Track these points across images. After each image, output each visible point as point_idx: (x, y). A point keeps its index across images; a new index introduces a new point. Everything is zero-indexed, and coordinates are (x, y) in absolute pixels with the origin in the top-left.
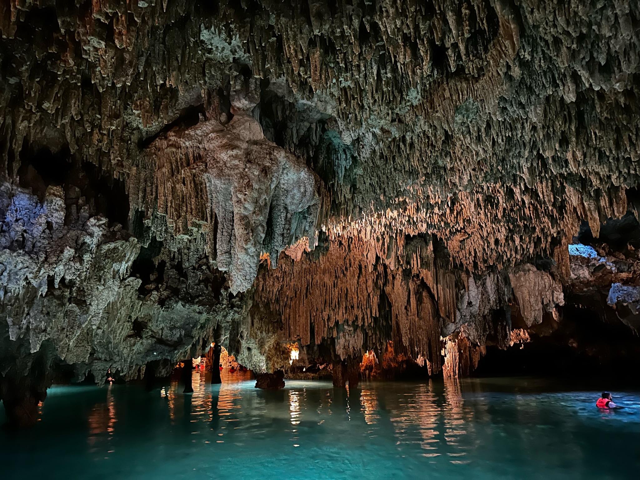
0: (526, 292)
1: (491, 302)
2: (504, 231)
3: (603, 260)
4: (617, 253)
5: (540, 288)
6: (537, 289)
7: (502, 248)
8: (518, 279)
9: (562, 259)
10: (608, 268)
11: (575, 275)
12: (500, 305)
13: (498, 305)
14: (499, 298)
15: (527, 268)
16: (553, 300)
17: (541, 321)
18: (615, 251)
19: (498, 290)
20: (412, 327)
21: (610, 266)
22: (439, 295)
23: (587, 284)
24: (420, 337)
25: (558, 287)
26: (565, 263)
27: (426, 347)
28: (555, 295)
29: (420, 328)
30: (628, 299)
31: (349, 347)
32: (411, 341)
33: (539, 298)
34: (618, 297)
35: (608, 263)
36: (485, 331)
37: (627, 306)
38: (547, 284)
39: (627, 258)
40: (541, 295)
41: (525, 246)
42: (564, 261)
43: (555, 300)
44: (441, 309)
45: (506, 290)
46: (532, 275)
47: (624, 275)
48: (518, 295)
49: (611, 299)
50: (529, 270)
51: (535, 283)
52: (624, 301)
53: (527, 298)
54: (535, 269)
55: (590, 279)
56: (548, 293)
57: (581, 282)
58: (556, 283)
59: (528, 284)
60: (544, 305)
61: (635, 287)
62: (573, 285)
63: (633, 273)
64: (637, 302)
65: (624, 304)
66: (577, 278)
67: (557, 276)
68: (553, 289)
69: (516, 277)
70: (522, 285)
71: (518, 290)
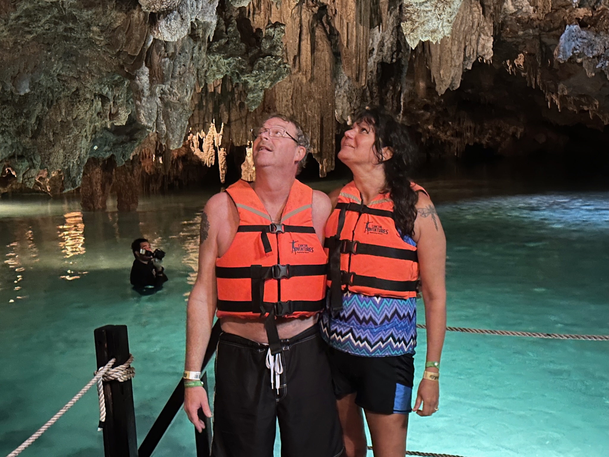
5: (466, 29)
11: (516, 7)
12: (397, 55)
13: (395, 56)
16: (477, 50)
17: (458, 86)
20: (295, 95)
23: (527, 24)
24: (309, 113)
25: (488, 27)
27: (317, 131)
28: (481, 41)
29: (310, 95)
30: (588, 52)
33: (463, 46)
34: (575, 49)
37: (581, 63)
38: (476, 21)
40: (465, 38)
43: (480, 49)
47: (582, 12)
49: (564, 52)
52: (580, 55)
55: (533, 16)
56: (474, 37)
57: (518, 20)
58: (485, 20)
60: (464, 60)
61: (597, 34)
62: (503, 24)
63: (594, 9)
64: (599, 57)
65: (579, 60)
66: (515, 13)
67: (489, 7)
68: (481, 31)
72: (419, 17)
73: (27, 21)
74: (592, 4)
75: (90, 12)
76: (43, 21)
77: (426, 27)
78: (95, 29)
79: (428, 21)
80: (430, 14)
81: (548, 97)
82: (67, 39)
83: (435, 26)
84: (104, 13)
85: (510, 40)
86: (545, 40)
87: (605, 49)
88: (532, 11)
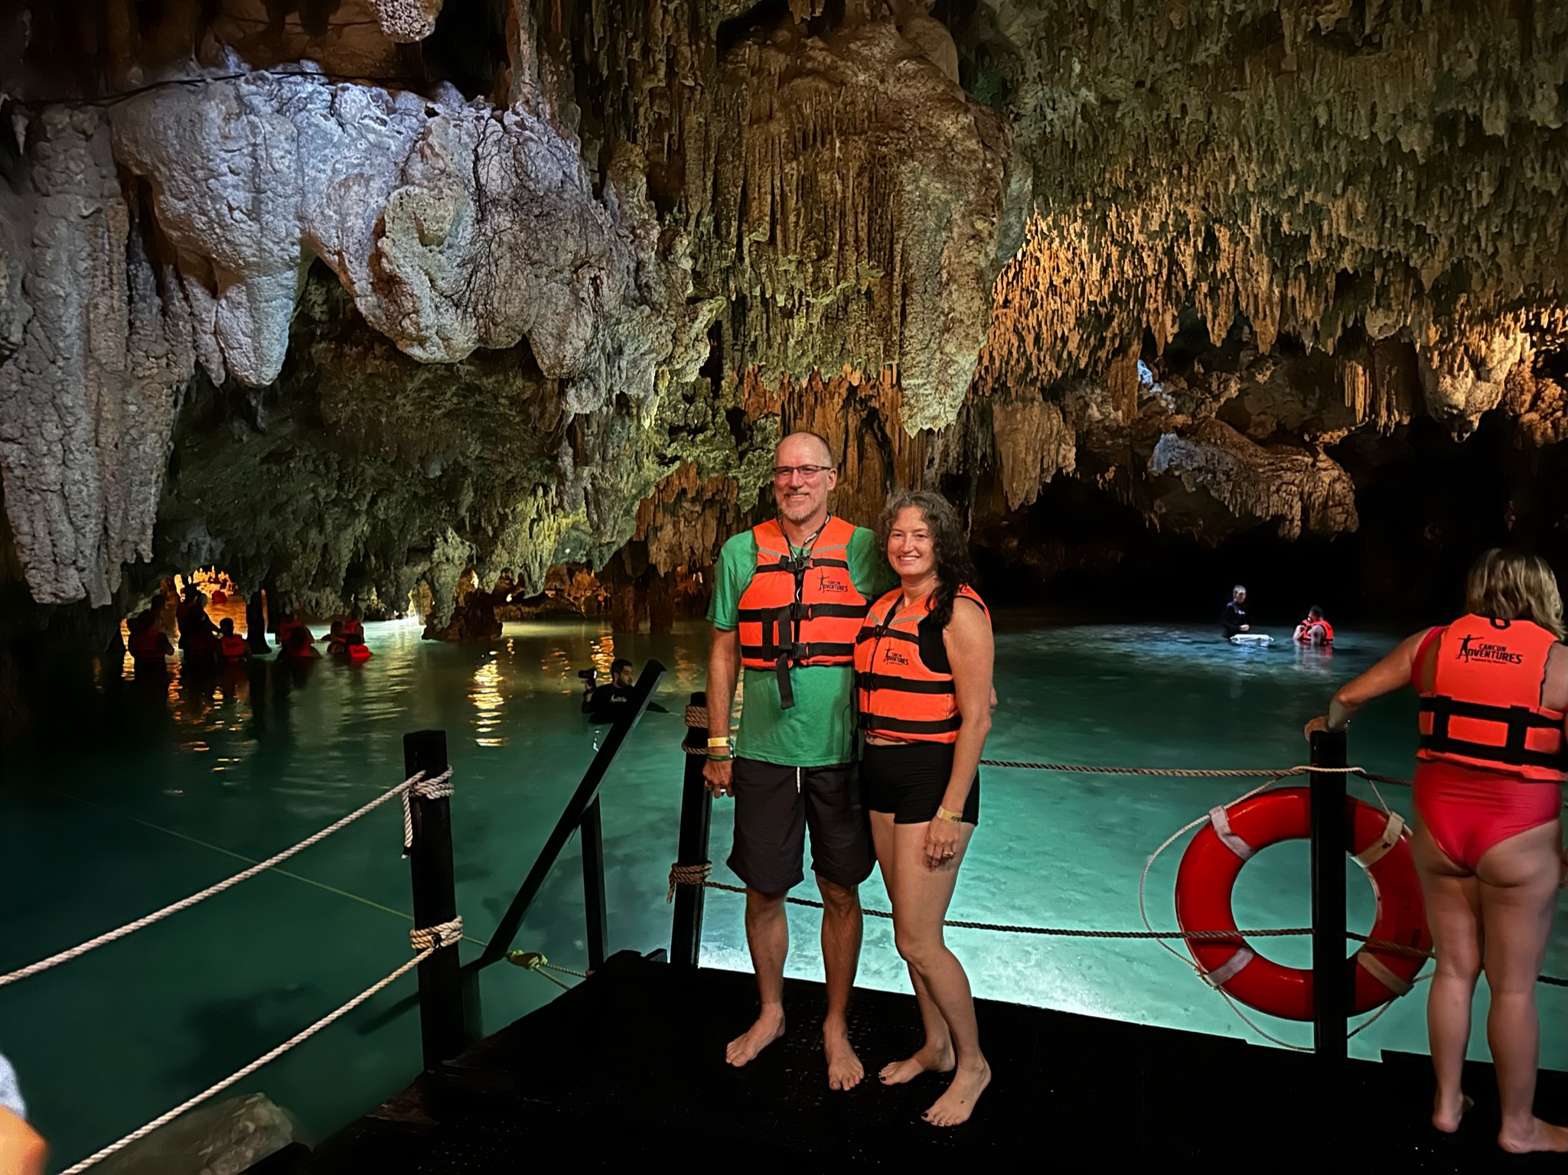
0: (1022, 442)
3: (1157, 389)
4: (1175, 376)
5: (1043, 438)
6: (1038, 438)
8: (1009, 417)
9: (1123, 384)
10: (1163, 403)
11: (1102, 413)
12: (965, 466)
13: (961, 467)
14: (965, 452)
15: (1029, 396)
16: (1056, 463)
17: (1035, 501)
18: (1171, 373)
19: (965, 436)
20: (841, 507)
21: (1168, 402)
23: (1116, 432)
25: (1070, 436)
26: (1129, 391)
28: (1062, 452)
29: (857, 508)
30: (1187, 464)
31: (681, 548)
33: (1039, 456)
34: (1171, 461)
35: (1164, 396)
37: (1180, 477)
38: (1055, 429)
39: (1190, 387)
40: (1043, 450)
42: (1128, 387)
43: (1060, 460)
45: (980, 436)
46: (1036, 410)
47: (1180, 419)
48: (1006, 449)
49: (1159, 464)
50: (1033, 399)
51: (1038, 425)
52: (1177, 467)
53: (1023, 455)
54: (1041, 399)
55: (1122, 424)
56: (1052, 446)
57: (1106, 428)
58: (1067, 429)
59: (1026, 428)
60: (1043, 470)
61: (1198, 443)
62: (1089, 433)
63: (1194, 416)
64: (1199, 469)
65: (1177, 473)
66: (1102, 420)
67: (1071, 413)
68: (1061, 440)
69: (1006, 412)
70: (1017, 429)
71: (1005, 437)
72: (917, 401)
73: (432, 394)
74: (1191, 410)
75: (490, 380)
76: (449, 395)
77: (927, 413)
78: (502, 401)
79: (928, 406)
80: (930, 398)
81: (1146, 516)
82: (482, 415)
83: (937, 412)
84: (507, 381)
85: (1097, 451)
86: (1138, 450)
87: (1207, 461)
88: (1121, 419)
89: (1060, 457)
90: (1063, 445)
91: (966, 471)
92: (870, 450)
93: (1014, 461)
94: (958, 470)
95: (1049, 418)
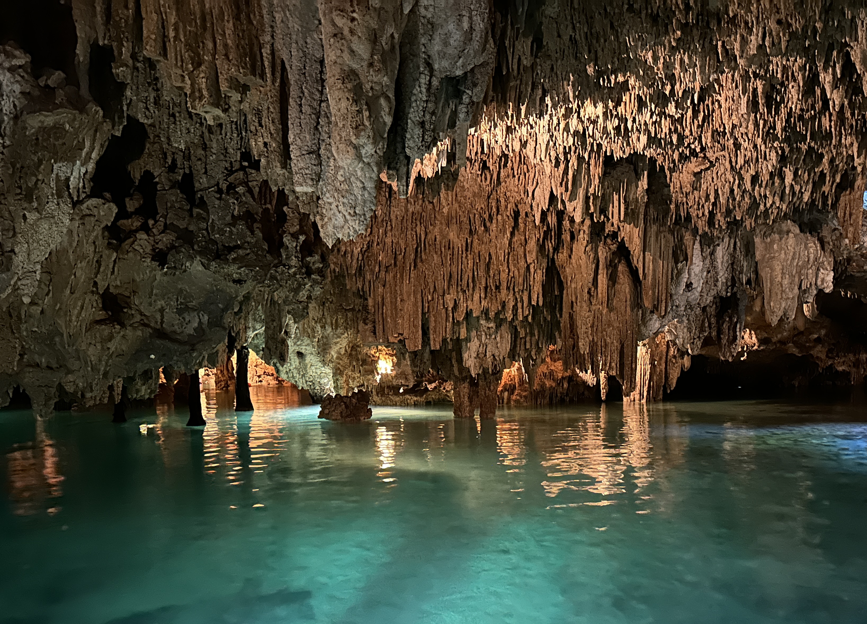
0: (778, 268)
1: (719, 284)
2: (774, 159)
5: (800, 263)
6: (795, 264)
7: (762, 189)
8: (768, 247)
9: (851, 215)
12: (732, 289)
13: (729, 290)
14: (733, 278)
15: (785, 228)
16: (816, 284)
17: (793, 317)
19: (732, 264)
20: (596, 323)
22: (646, 271)
24: (608, 340)
25: (828, 262)
26: (854, 220)
27: (616, 356)
28: (820, 275)
29: (609, 324)
31: (485, 355)
32: (593, 345)
33: (797, 279)
36: (702, 330)
38: (812, 256)
41: (797, 188)
42: (854, 217)
43: (819, 283)
44: (647, 294)
45: (745, 264)
46: (791, 241)
48: (764, 273)
50: (788, 232)
51: (794, 254)
53: (779, 279)
54: (797, 230)
56: (811, 271)
58: (825, 256)
59: (783, 256)
60: (800, 293)
67: (828, 243)
68: (819, 265)
69: (766, 243)
70: (774, 257)
71: (765, 264)
89: (819, 280)
90: (822, 270)
91: (734, 294)
92: (622, 277)
93: (772, 284)
94: (727, 292)
95: (806, 247)
